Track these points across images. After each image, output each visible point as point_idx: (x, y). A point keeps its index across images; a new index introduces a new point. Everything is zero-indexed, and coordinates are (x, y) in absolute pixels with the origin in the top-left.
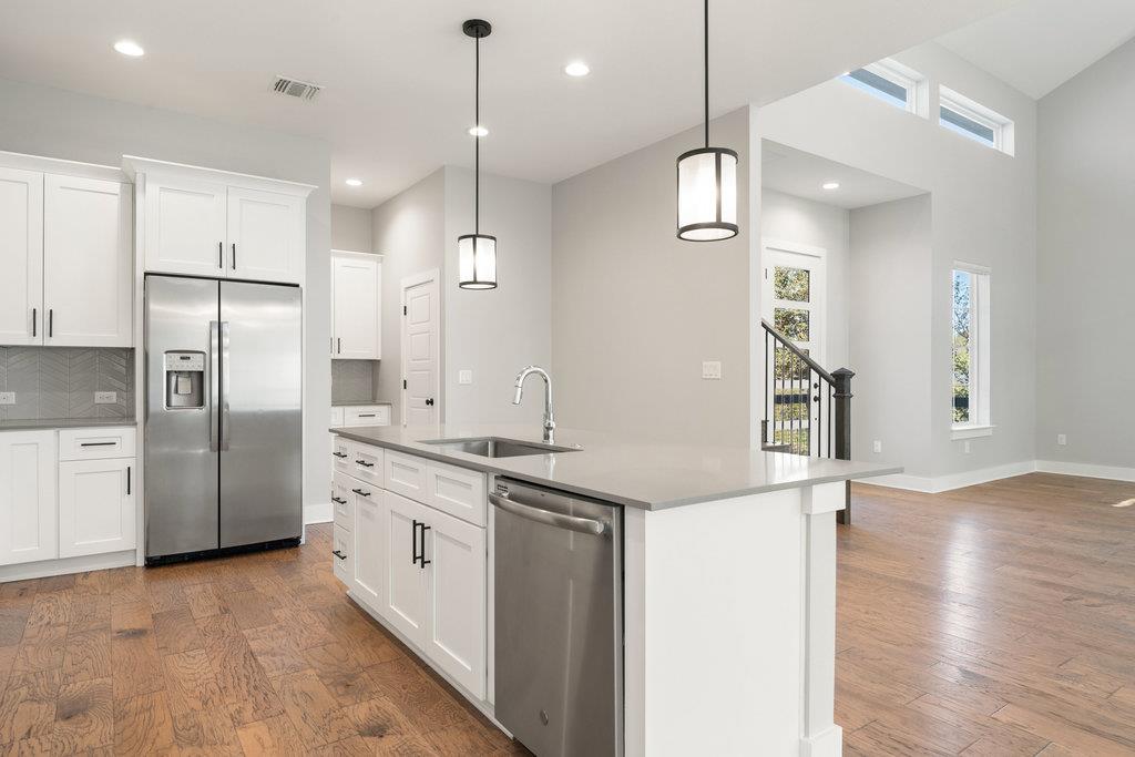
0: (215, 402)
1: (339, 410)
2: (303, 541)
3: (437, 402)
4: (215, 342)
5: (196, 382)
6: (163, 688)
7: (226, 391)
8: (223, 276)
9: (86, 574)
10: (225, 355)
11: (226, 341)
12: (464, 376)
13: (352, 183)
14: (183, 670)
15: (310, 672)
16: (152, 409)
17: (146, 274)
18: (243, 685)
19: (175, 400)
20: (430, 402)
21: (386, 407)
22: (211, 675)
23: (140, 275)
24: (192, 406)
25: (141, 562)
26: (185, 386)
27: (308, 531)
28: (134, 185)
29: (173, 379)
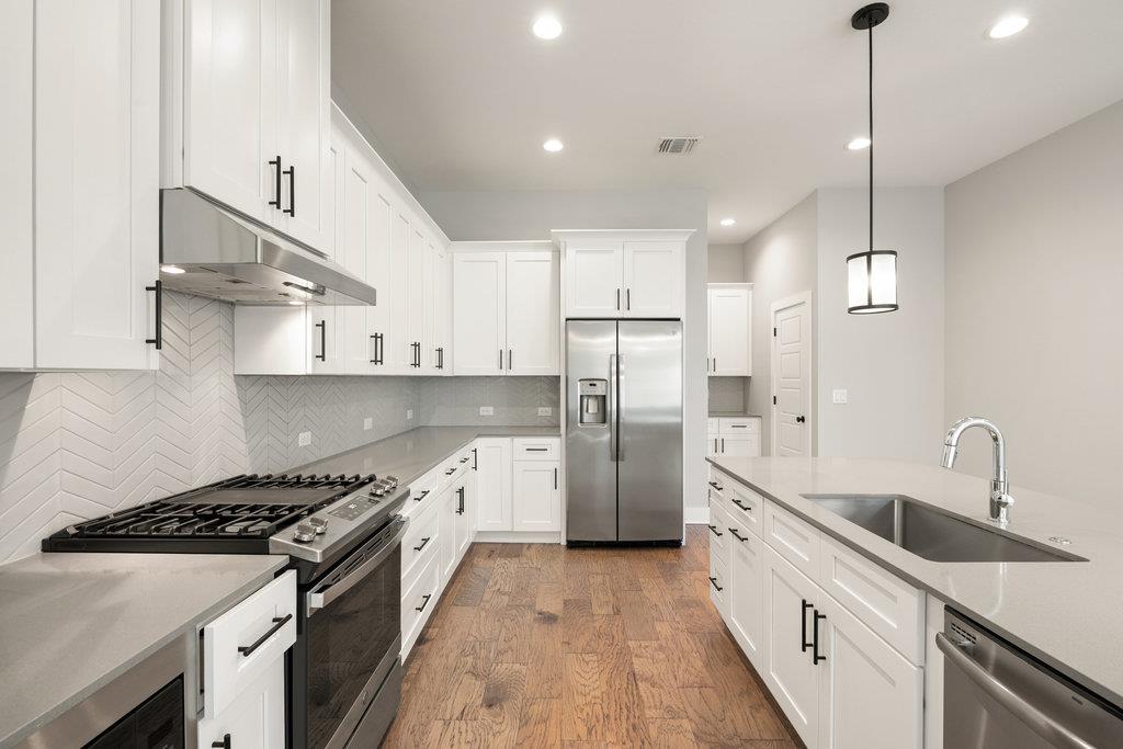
0: (615, 418)
1: (715, 420)
2: (683, 543)
3: (809, 420)
4: (614, 368)
5: (601, 403)
6: (560, 696)
7: (622, 405)
8: (620, 316)
9: (530, 545)
10: (621, 377)
11: (622, 367)
12: (839, 396)
13: (727, 223)
14: (577, 676)
15: (686, 724)
16: (570, 421)
17: (567, 320)
18: (624, 718)
19: (586, 418)
20: (802, 419)
21: (756, 420)
22: (598, 693)
23: (563, 321)
24: (598, 423)
25: (564, 543)
26: (592, 406)
27: (688, 533)
28: (559, 251)
29: (585, 401)
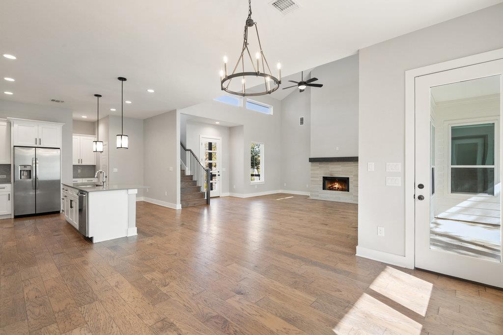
0: (34, 177)
1: (81, 179)
2: (61, 212)
4: (34, 162)
5: (29, 172)
7: (37, 175)
8: (37, 146)
10: (37, 165)
11: (37, 161)
12: (115, 170)
16: (16, 180)
17: (14, 146)
19: (22, 177)
23: (12, 146)
24: (28, 178)
25: (13, 217)
26: (25, 174)
28: (11, 123)
29: (22, 172)
